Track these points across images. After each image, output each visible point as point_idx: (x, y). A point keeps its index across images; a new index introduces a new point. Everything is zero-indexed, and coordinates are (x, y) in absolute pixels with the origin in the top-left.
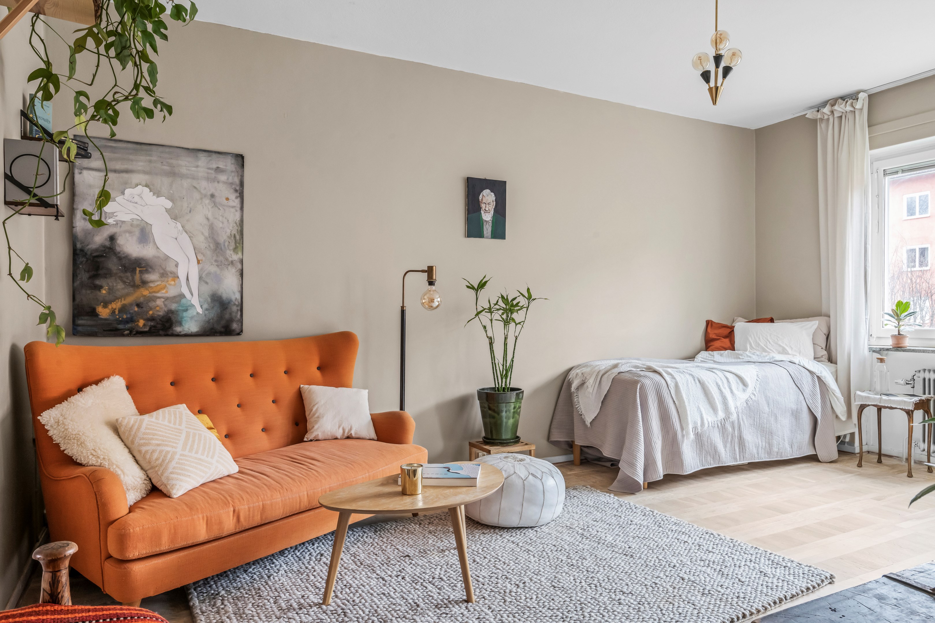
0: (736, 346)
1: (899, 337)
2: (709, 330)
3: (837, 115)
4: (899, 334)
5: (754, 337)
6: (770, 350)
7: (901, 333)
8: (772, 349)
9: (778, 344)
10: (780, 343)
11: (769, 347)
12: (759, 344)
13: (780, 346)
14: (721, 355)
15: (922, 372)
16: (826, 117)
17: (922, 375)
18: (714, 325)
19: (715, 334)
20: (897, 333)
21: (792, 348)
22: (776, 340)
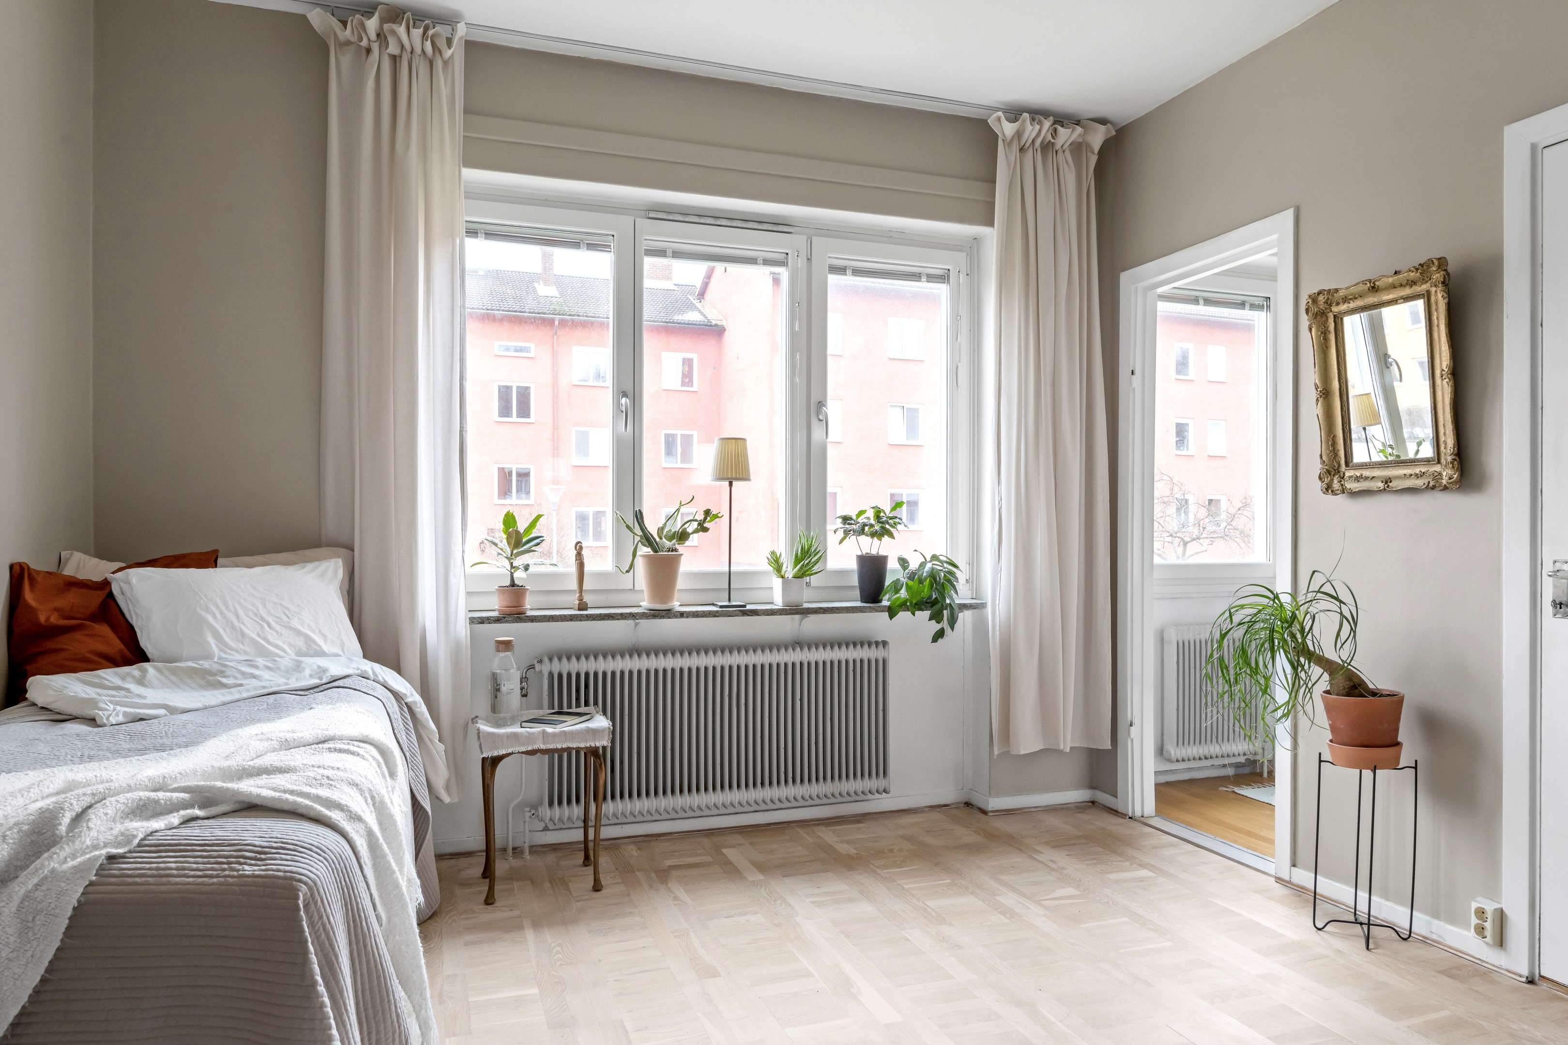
0: (144, 643)
1: (515, 590)
2: (28, 595)
3: (393, 49)
4: (513, 584)
5: (222, 613)
6: (277, 646)
7: (516, 582)
8: (280, 643)
9: (291, 628)
10: (295, 623)
11: (271, 640)
12: (243, 634)
13: (298, 633)
14: (141, 682)
15: (546, 660)
16: (364, 43)
17: (545, 668)
18: (39, 579)
19: (56, 609)
20: (508, 583)
21: (325, 637)
22: (284, 618)
